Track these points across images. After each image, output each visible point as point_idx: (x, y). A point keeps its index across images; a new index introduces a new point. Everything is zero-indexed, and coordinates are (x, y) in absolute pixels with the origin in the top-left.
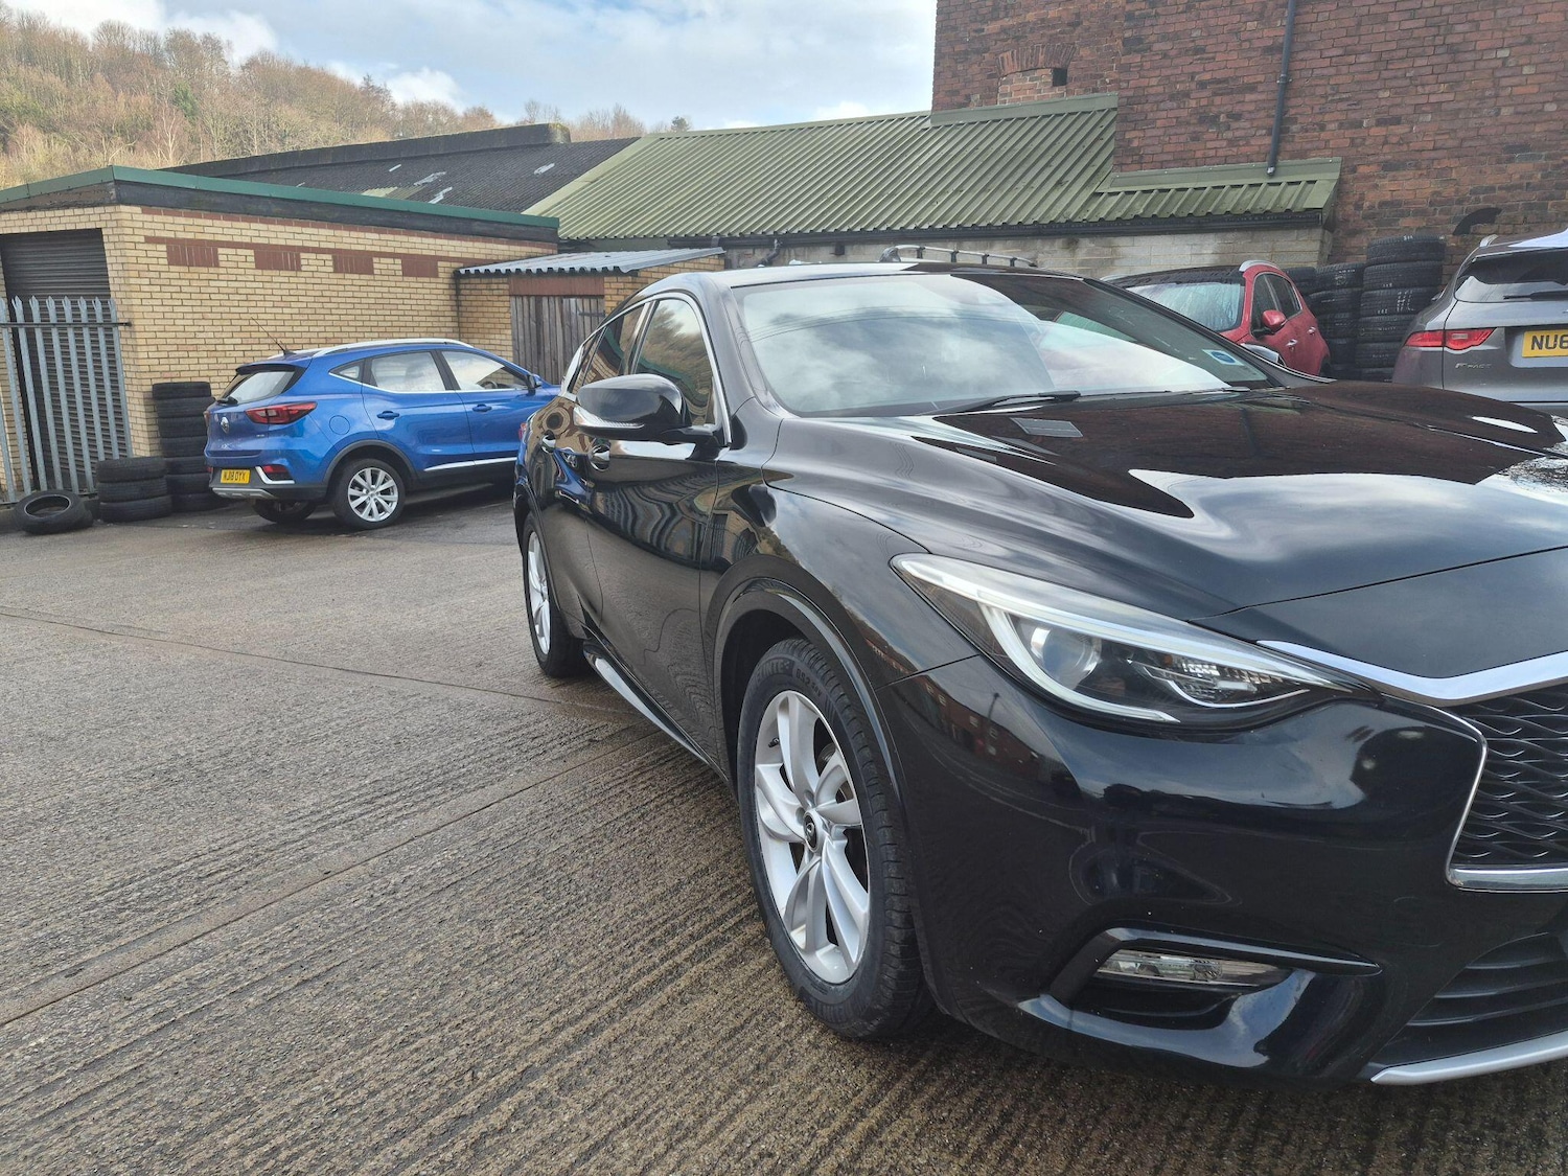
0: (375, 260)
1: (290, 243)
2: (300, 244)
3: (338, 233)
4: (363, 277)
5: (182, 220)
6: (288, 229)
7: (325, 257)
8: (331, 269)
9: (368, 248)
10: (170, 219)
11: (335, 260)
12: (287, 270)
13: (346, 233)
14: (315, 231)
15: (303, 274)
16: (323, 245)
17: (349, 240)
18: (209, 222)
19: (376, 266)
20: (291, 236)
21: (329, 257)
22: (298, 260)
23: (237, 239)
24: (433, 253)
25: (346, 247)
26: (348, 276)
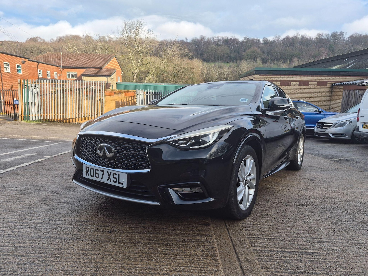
0: (310, 83)
1: (289, 80)
2: (291, 80)
3: (301, 77)
4: (306, 86)
5: (267, 77)
6: (289, 77)
7: (297, 82)
8: (298, 85)
9: (308, 80)
10: (264, 76)
11: (299, 83)
12: (287, 85)
13: (303, 77)
14: (296, 77)
15: (291, 86)
16: (297, 80)
17: (304, 78)
18: (272, 77)
19: (310, 84)
20: (290, 78)
21: (298, 82)
22: (290, 83)
23: (277, 80)
24: (326, 80)
25: (303, 80)
26: (302, 86)
